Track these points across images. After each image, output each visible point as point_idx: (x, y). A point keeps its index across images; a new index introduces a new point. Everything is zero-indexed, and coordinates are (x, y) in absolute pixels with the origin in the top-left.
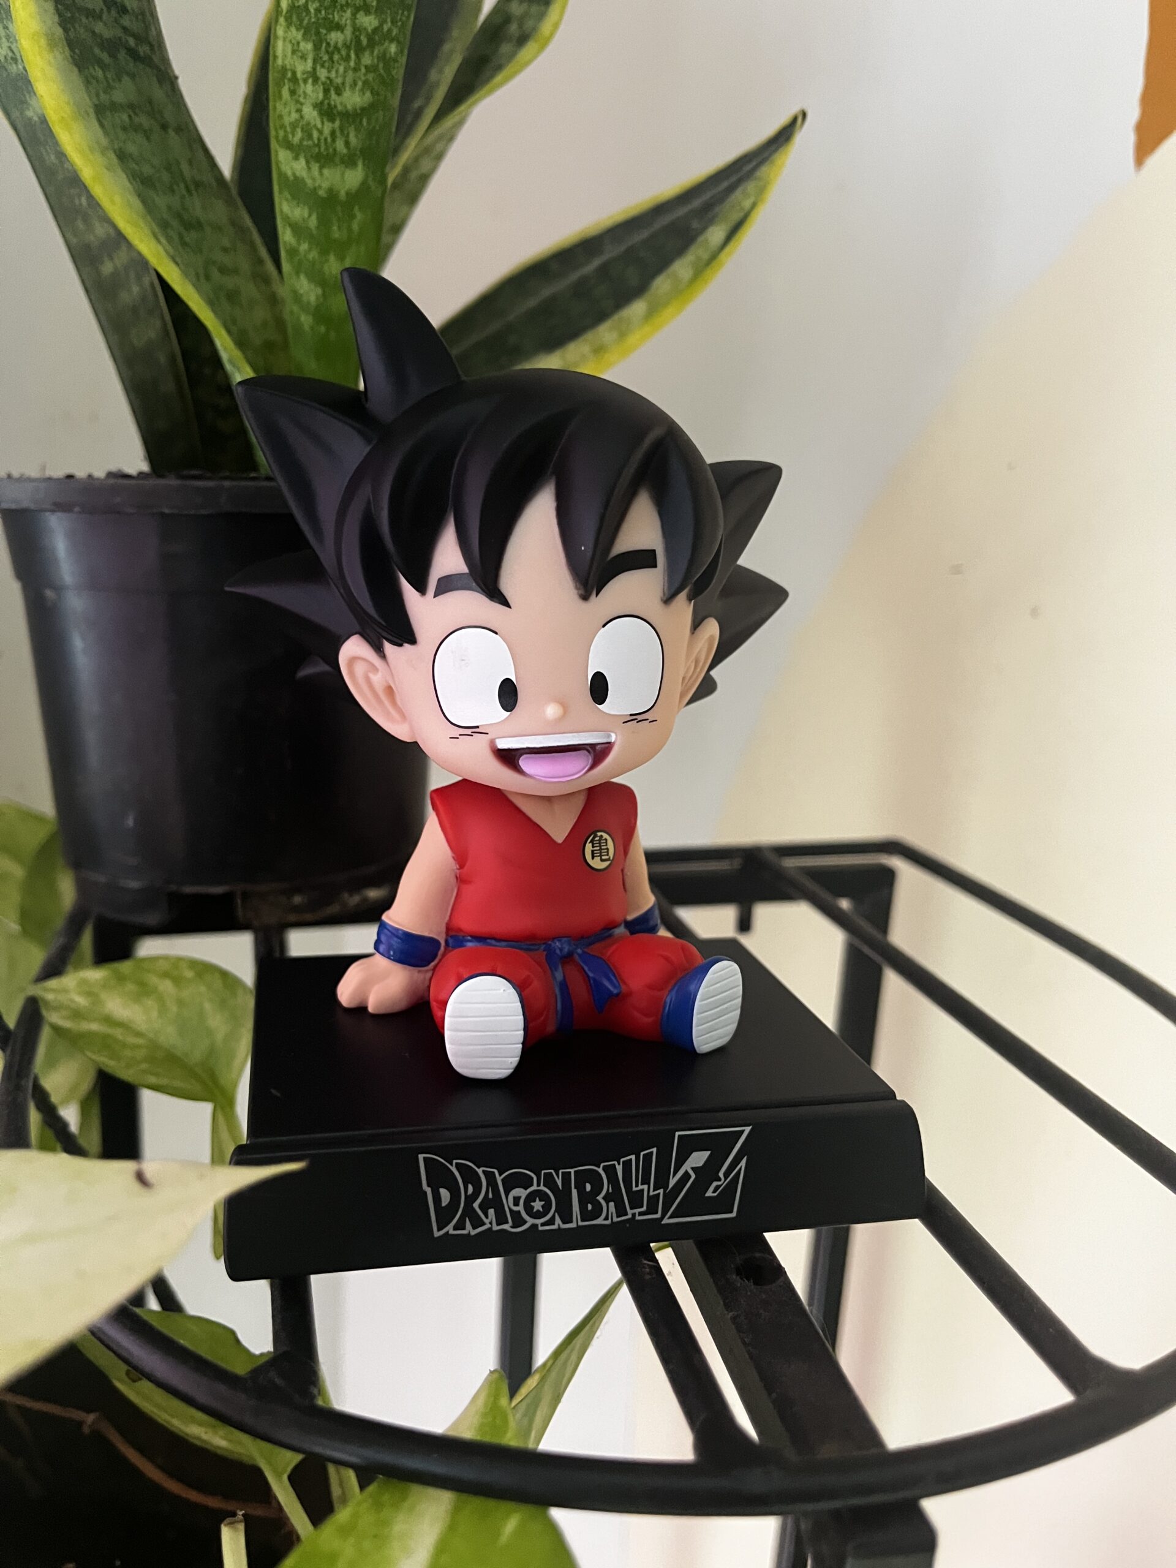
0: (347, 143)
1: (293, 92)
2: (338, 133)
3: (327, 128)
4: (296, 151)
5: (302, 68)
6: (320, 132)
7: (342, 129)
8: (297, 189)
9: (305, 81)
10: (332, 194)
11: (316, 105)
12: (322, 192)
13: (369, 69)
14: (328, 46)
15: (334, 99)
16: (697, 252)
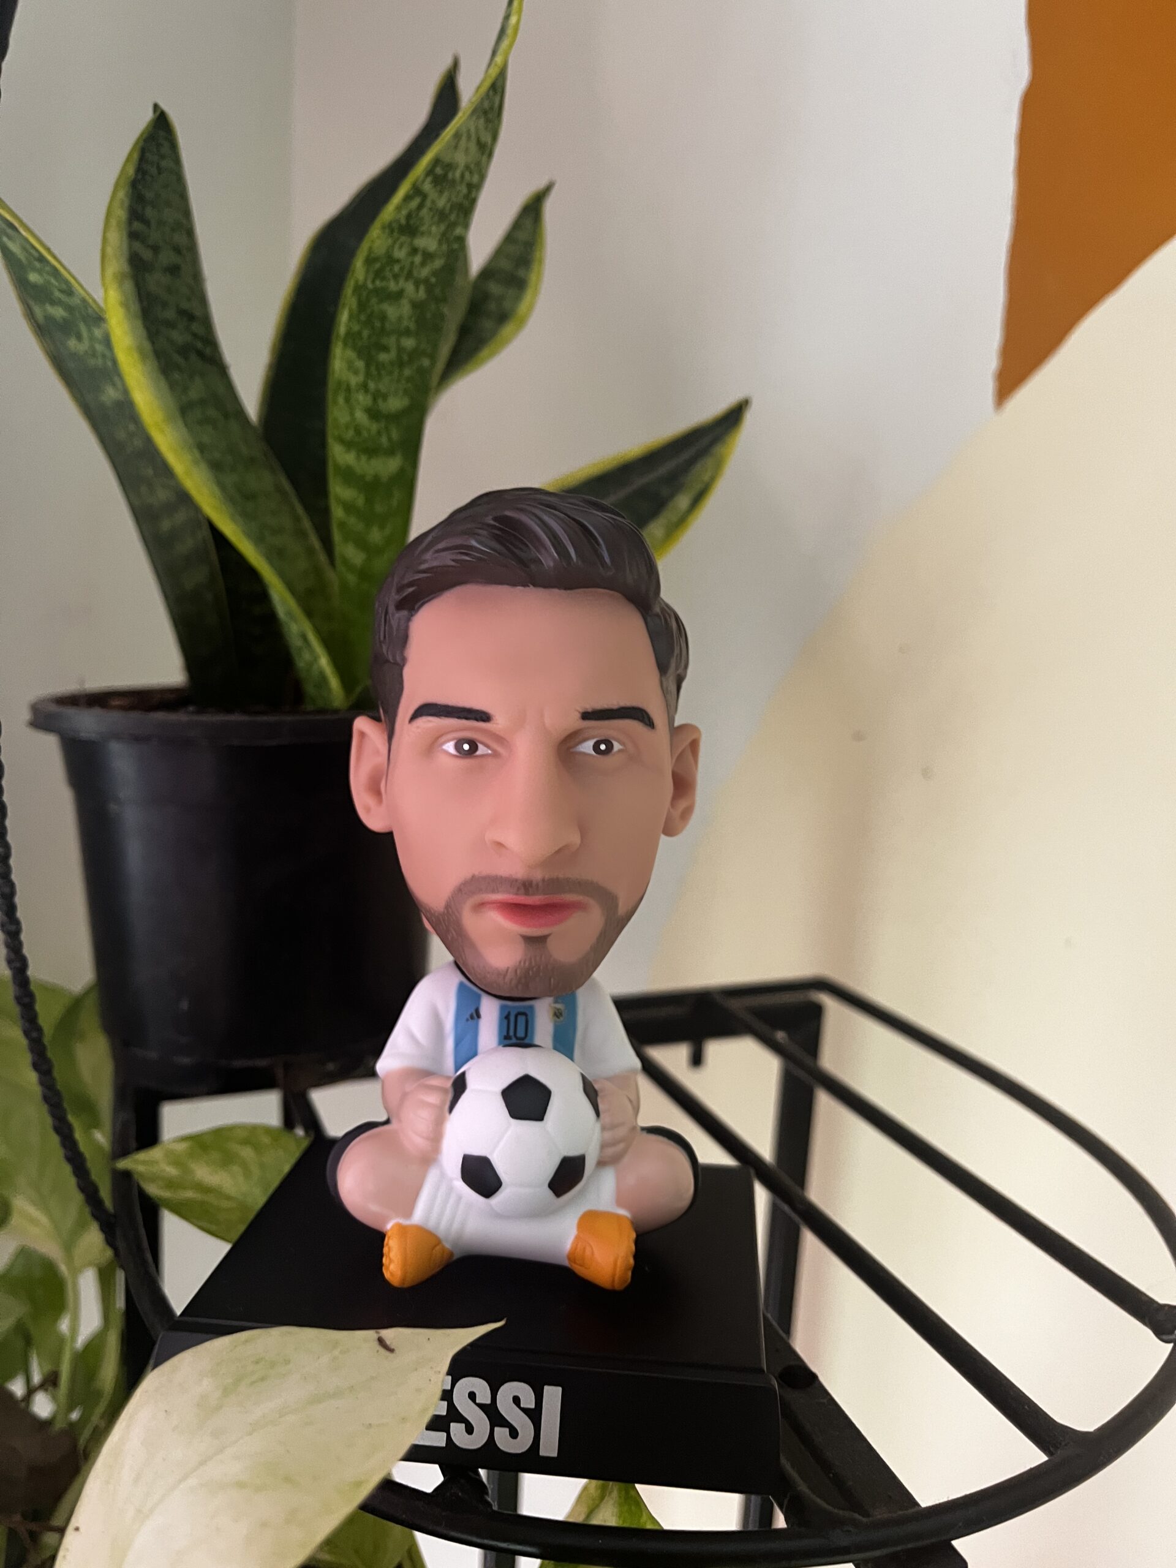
0: (390, 439)
1: (347, 400)
2: (383, 431)
3: (375, 427)
4: (348, 445)
5: (354, 380)
6: (369, 431)
7: (386, 428)
8: (349, 476)
9: (357, 391)
10: (377, 478)
11: (365, 409)
12: (368, 478)
13: (408, 379)
14: (377, 364)
15: (381, 405)
16: (668, 515)
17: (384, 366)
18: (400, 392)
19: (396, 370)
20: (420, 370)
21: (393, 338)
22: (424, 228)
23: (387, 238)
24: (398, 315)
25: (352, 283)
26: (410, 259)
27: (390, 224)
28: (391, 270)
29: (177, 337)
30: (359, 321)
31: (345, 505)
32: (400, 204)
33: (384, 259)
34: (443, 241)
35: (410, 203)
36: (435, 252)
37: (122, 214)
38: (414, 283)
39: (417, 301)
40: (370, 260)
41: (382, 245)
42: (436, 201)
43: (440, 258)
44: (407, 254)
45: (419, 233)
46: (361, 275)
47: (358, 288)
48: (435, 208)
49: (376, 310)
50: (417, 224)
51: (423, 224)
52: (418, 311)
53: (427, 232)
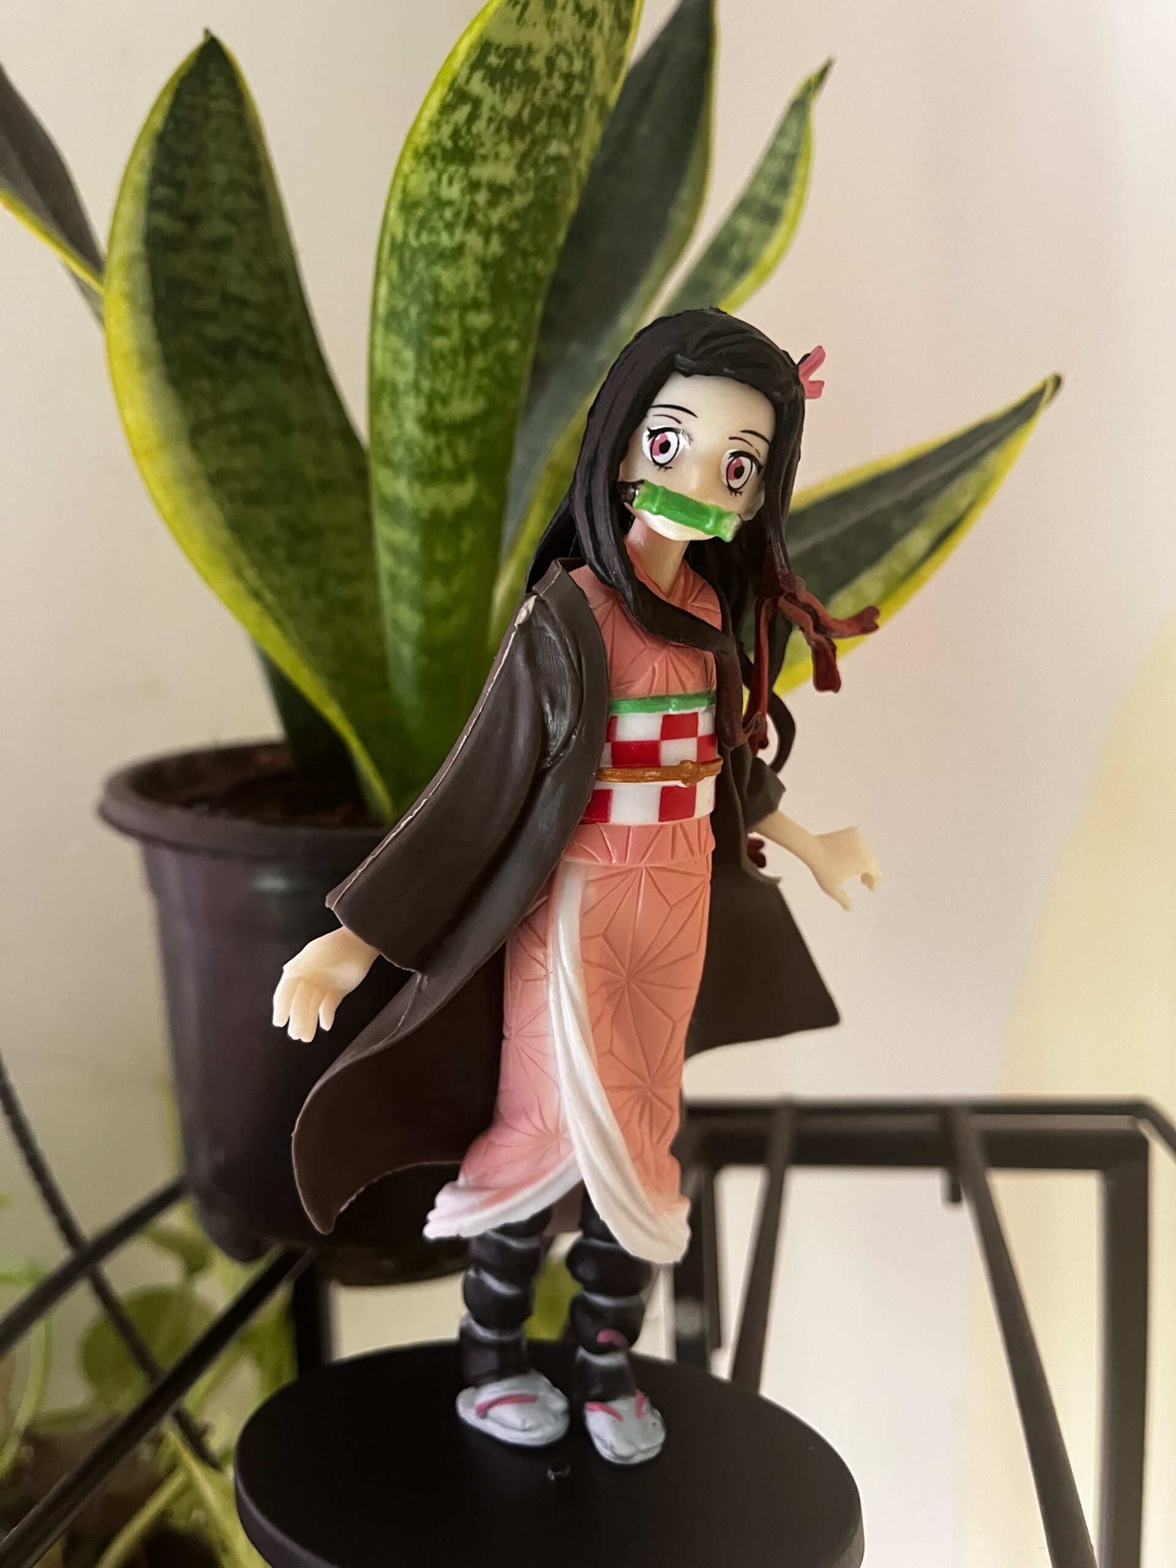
0: (455, 457)
3: (431, 443)
4: (397, 469)
6: (424, 447)
7: (450, 444)
8: (399, 511)
9: (407, 393)
10: (437, 513)
11: (418, 419)
12: (425, 514)
13: (482, 372)
14: (432, 354)
15: (440, 410)
16: (892, 563)
17: (442, 356)
18: (471, 391)
19: (461, 361)
20: (503, 359)
21: (455, 315)
22: (482, 151)
23: (427, 170)
24: (458, 281)
25: (387, 240)
26: (468, 198)
27: (427, 149)
28: (441, 217)
29: (214, 331)
30: (404, 294)
31: (395, 551)
32: (437, 117)
33: (429, 204)
34: (526, 166)
35: (453, 113)
36: (512, 183)
37: (141, 178)
38: (480, 233)
39: (489, 259)
40: (408, 206)
41: (421, 182)
42: (499, 107)
43: (523, 191)
44: (463, 193)
45: (478, 158)
46: (397, 228)
47: (398, 248)
48: (500, 117)
49: (426, 276)
50: (471, 144)
51: (482, 144)
52: (491, 274)
53: (492, 157)
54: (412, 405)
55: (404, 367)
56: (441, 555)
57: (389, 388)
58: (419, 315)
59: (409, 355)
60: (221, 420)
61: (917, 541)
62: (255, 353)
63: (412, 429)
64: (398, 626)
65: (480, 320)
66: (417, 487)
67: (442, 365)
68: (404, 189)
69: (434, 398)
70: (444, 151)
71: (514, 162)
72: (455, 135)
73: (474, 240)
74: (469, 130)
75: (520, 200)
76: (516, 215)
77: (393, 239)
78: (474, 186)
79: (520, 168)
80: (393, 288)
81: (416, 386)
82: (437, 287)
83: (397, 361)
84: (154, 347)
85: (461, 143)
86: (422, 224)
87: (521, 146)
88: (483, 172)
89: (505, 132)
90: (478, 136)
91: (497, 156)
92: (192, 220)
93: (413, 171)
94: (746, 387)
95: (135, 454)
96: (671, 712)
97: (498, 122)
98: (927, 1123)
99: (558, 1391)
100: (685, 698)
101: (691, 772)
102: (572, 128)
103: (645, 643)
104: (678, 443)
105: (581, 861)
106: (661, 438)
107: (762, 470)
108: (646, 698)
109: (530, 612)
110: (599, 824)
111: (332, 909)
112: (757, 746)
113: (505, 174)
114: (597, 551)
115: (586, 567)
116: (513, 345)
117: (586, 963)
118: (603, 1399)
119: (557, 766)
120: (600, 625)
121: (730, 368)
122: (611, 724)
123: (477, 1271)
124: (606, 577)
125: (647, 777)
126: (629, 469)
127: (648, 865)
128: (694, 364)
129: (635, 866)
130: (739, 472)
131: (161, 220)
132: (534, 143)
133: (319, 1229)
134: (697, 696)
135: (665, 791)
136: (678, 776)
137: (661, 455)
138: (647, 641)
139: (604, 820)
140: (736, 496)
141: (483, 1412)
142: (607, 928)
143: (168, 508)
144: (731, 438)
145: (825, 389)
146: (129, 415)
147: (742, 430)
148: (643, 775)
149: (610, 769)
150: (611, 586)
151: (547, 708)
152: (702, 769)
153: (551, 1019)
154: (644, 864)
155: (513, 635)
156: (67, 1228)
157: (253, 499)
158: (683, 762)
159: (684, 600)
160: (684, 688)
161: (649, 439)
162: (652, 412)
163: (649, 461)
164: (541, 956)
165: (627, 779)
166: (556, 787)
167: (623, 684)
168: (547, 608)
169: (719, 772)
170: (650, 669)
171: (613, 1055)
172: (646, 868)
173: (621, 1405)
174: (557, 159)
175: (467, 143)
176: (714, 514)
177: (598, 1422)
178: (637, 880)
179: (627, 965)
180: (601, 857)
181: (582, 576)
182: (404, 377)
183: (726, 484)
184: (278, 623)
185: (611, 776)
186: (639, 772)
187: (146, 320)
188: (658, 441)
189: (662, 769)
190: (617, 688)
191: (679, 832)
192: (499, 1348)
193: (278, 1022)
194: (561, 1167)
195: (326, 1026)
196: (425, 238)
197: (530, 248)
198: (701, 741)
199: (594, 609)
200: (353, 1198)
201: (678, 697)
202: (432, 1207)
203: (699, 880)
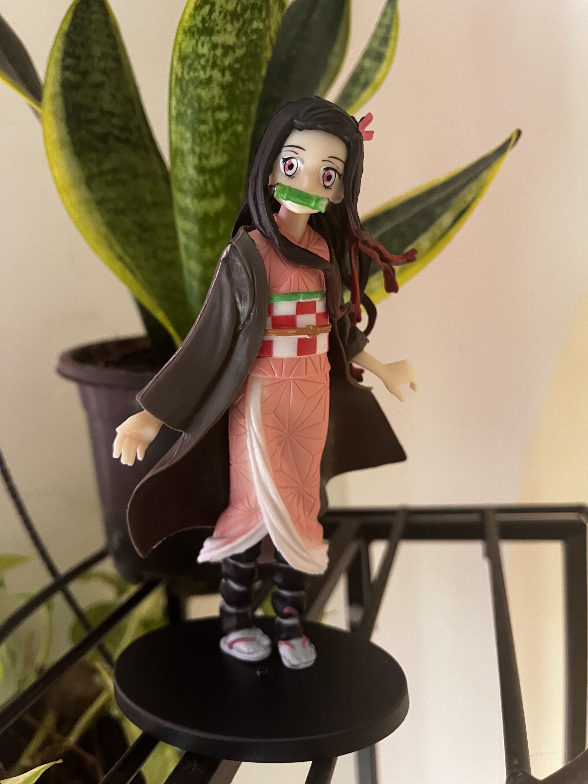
0: (214, 186)
2: (208, 182)
3: (202, 179)
4: (186, 193)
6: (198, 182)
7: (210, 178)
8: (186, 214)
9: (188, 155)
10: (207, 214)
11: (194, 167)
12: (200, 215)
13: (225, 142)
14: (199, 134)
15: (205, 162)
16: (435, 230)
17: (204, 134)
18: (220, 152)
19: (214, 136)
20: (235, 134)
21: (209, 113)
22: (219, 28)
23: (190, 40)
24: (210, 96)
25: (174, 77)
26: (212, 53)
27: (190, 28)
28: (199, 63)
29: (98, 129)
30: (184, 104)
31: (187, 234)
32: (192, 12)
33: (192, 56)
34: (241, 35)
35: (201, 10)
36: (234, 44)
37: (58, 55)
38: (219, 70)
39: (225, 83)
40: (183, 59)
41: (188, 46)
42: (224, 6)
43: (240, 48)
44: (209, 50)
45: (215, 32)
46: (178, 70)
47: (179, 80)
48: (225, 10)
49: (193, 93)
50: (212, 25)
51: (217, 25)
52: (227, 91)
53: (223, 30)
54: (191, 160)
55: (186, 142)
56: (210, 235)
57: (179, 152)
58: (192, 114)
59: (188, 135)
60: (102, 173)
61: (447, 219)
62: (118, 139)
63: (192, 172)
64: (190, 272)
65: (223, 116)
66: (196, 201)
67: (205, 139)
68: (180, 49)
69: (202, 156)
70: (198, 29)
71: (234, 34)
72: (203, 21)
73: (217, 74)
74: (210, 18)
75: (239, 53)
76: (237, 60)
77: (177, 75)
78: (214, 46)
79: (238, 36)
80: (178, 102)
81: (193, 151)
82: (199, 99)
83: (183, 138)
84: (67, 138)
85: (207, 25)
86: (190, 67)
87: (237, 25)
88: (218, 39)
89: (228, 18)
90: (215, 20)
91: (225, 30)
92: (84, 74)
93: (183, 40)
94: (330, 134)
95: (59, 190)
96: (301, 300)
97: (224, 13)
98: (474, 518)
99: (266, 636)
100: (309, 294)
101: (314, 331)
102: (264, 14)
103: (286, 266)
104: (297, 164)
105: (260, 376)
106: (289, 163)
107: (341, 177)
108: (288, 294)
109: (228, 252)
110: (268, 358)
111: (138, 401)
112: (355, 320)
113: (231, 39)
114: (260, 221)
115: (257, 230)
116: (240, 128)
117: (265, 426)
118: (287, 639)
119: (245, 329)
120: (263, 258)
121: (321, 125)
122: (270, 308)
123: (226, 580)
124: (265, 233)
125: (290, 333)
126: (274, 178)
127: (293, 378)
128: (303, 124)
129: (288, 378)
130: (329, 178)
131: (68, 74)
132: (244, 22)
133: (141, 556)
134: (316, 292)
135: (300, 340)
136: (306, 333)
137: (290, 171)
138: (288, 266)
139: (270, 355)
140: (328, 190)
141: (231, 646)
142: (275, 410)
143: (76, 216)
144: (323, 161)
145: (374, 135)
146: (56, 172)
147: (329, 156)
148: (287, 332)
149: (271, 330)
150: (268, 238)
151: (238, 300)
152: (318, 329)
153: (248, 454)
154: (291, 377)
155: (220, 264)
156: (51, 568)
157: (118, 212)
158: (308, 326)
159: (308, 245)
160: (307, 288)
161: (283, 163)
162: (284, 149)
163: (283, 173)
164: (242, 423)
165: (280, 335)
166: (245, 339)
167: (275, 287)
168: (236, 250)
169: (330, 331)
170: (289, 279)
171: (282, 471)
172: (293, 379)
173: (296, 642)
174: (257, 31)
175: (210, 25)
176: (315, 199)
177: (284, 650)
178: (289, 385)
179: (287, 427)
180: (269, 374)
181: (255, 234)
182: (187, 147)
183: (323, 184)
184: (132, 272)
185: (272, 333)
186: (286, 331)
187: (63, 125)
188: (287, 164)
189: (297, 329)
190: (273, 289)
191: (309, 361)
192: (238, 615)
193: (115, 455)
194: (258, 526)
195: (140, 458)
196: (192, 74)
197: (246, 77)
198: (318, 316)
199: (260, 250)
200: (160, 542)
201: (304, 293)
202: (201, 547)
203: (322, 386)
